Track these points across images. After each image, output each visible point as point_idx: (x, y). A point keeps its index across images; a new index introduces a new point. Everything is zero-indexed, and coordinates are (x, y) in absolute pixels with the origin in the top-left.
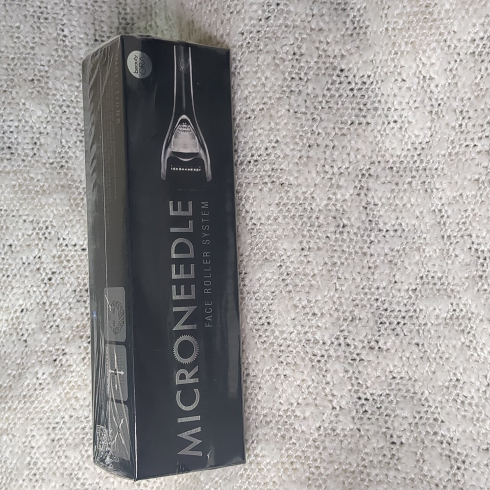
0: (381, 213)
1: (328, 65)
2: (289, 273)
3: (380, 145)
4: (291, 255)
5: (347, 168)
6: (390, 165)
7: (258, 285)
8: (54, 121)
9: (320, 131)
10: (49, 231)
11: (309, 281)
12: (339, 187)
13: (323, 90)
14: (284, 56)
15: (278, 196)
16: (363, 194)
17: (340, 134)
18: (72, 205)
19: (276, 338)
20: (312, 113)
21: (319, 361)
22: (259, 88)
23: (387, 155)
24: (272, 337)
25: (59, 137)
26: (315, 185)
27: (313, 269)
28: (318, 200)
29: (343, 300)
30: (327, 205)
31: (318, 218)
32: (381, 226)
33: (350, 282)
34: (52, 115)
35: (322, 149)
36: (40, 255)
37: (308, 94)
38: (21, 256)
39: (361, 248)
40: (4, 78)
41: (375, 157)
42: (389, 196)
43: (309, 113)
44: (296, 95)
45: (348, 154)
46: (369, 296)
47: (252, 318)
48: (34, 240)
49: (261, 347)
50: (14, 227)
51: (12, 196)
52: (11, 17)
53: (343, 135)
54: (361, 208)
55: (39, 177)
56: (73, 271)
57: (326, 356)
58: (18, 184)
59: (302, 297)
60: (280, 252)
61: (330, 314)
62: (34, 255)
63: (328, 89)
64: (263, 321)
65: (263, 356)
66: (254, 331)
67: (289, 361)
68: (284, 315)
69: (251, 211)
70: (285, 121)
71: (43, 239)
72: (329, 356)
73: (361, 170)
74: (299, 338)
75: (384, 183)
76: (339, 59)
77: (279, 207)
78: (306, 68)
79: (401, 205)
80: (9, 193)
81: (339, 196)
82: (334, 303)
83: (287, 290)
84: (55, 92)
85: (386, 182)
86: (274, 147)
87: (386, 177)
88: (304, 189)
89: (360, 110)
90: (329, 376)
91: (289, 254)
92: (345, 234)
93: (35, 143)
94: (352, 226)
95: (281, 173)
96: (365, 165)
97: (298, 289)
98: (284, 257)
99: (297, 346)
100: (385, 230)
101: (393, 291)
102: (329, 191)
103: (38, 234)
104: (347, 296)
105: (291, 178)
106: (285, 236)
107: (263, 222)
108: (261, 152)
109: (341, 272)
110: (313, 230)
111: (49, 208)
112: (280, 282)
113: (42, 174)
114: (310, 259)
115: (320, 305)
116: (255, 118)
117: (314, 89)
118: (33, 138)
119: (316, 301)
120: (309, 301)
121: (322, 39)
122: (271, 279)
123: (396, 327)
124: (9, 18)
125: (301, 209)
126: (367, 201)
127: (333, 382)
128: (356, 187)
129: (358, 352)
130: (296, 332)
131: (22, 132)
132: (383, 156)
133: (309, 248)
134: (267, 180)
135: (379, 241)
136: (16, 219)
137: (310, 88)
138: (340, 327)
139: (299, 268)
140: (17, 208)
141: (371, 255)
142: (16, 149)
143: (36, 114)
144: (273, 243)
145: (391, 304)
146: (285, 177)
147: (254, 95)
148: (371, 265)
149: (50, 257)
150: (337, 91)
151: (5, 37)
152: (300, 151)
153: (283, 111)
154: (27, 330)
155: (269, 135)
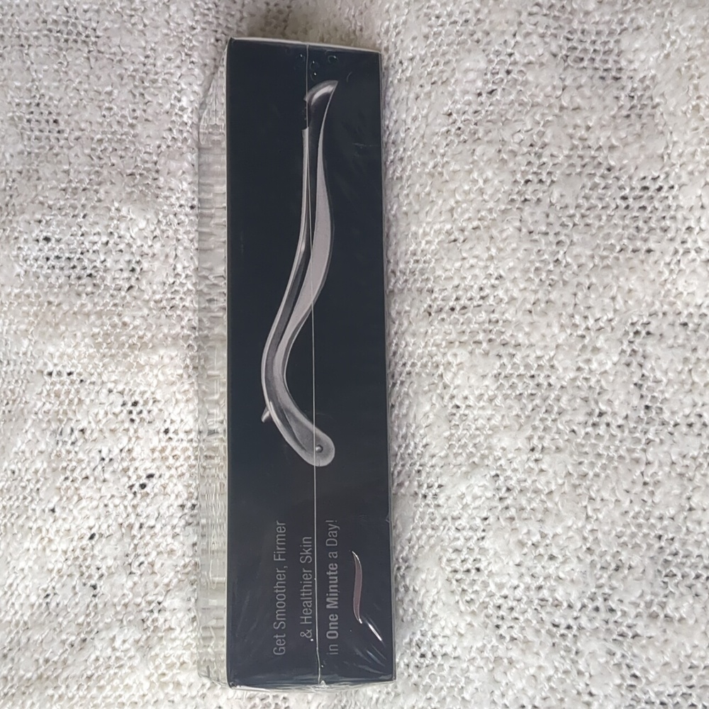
0: (667, 395)
1: (587, 160)
2: (510, 487)
3: (669, 286)
4: (514, 458)
5: (610, 320)
6: (683, 319)
7: (461, 506)
9: (569, 260)
10: (148, 408)
11: (543, 502)
12: (596, 350)
13: (577, 197)
14: (515, 147)
15: (498, 364)
16: (634, 364)
17: (601, 266)
19: (491, 595)
20: (557, 234)
22: (472, 196)
23: (679, 303)
24: (484, 594)
25: (171, 261)
26: (557, 346)
27: (548, 483)
28: (561, 370)
29: (600, 535)
30: (574, 379)
31: (558, 399)
32: (666, 415)
33: (612, 506)
34: (163, 227)
36: (130, 446)
37: (552, 204)
38: (99, 447)
39: (629, 451)
40: (86, 168)
41: (657, 304)
42: (680, 368)
43: (551, 234)
44: (532, 205)
45: (613, 298)
46: (645, 531)
47: (449, 561)
48: (123, 422)
49: (467, 610)
50: (92, 401)
51: (91, 351)
52: (99, 78)
53: (608, 267)
54: (632, 386)
56: (183, 474)
57: (575, 628)
58: (102, 333)
59: (531, 528)
60: (496, 453)
61: (578, 557)
62: (121, 447)
63: (587, 198)
64: (468, 565)
65: (470, 624)
66: (454, 582)
68: (503, 558)
69: (452, 386)
70: (514, 245)
71: (138, 420)
72: (580, 628)
73: (633, 324)
74: (528, 598)
75: (672, 347)
77: (498, 380)
78: (551, 164)
79: (702, 384)
80: (86, 346)
81: (594, 366)
82: (585, 539)
83: (508, 516)
84: (167, 194)
85: (676, 345)
86: (493, 286)
87: (675, 337)
88: (539, 353)
89: (638, 228)
91: (510, 456)
92: (603, 427)
93: (133, 270)
94: (614, 414)
95: (503, 326)
96: (641, 316)
97: (525, 515)
98: (502, 462)
99: (526, 611)
100: (672, 423)
101: (689, 524)
102: (579, 355)
104: (606, 528)
105: (520, 335)
106: (505, 427)
107: (471, 404)
108: (474, 293)
110: (550, 419)
112: (496, 503)
113: (143, 317)
114: (544, 467)
115: (561, 542)
116: (464, 241)
117: (562, 196)
118: (129, 262)
119: (555, 535)
120: (544, 536)
122: (480, 497)
123: (694, 582)
124: (96, 79)
125: (532, 383)
126: (643, 375)
128: (623, 351)
129: (630, 622)
130: (522, 586)
131: (114, 253)
132: (672, 304)
133: (543, 448)
134: (481, 337)
135: (662, 442)
136: (97, 388)
138: (598, 579)
139: (525, 481)
140: (98, 370)
141: (648, 463)
142: (103, 279)
143: (137, 226)
144: (486, 439)
145: (684, 543)
146: (511, 333)
147: (464, 205)
148: (647, 479)
149: (147, 451)
150: (601, 199)
151: (88, 107)
153: (510, 230)
154: (98, 569)
155: (487, 267)
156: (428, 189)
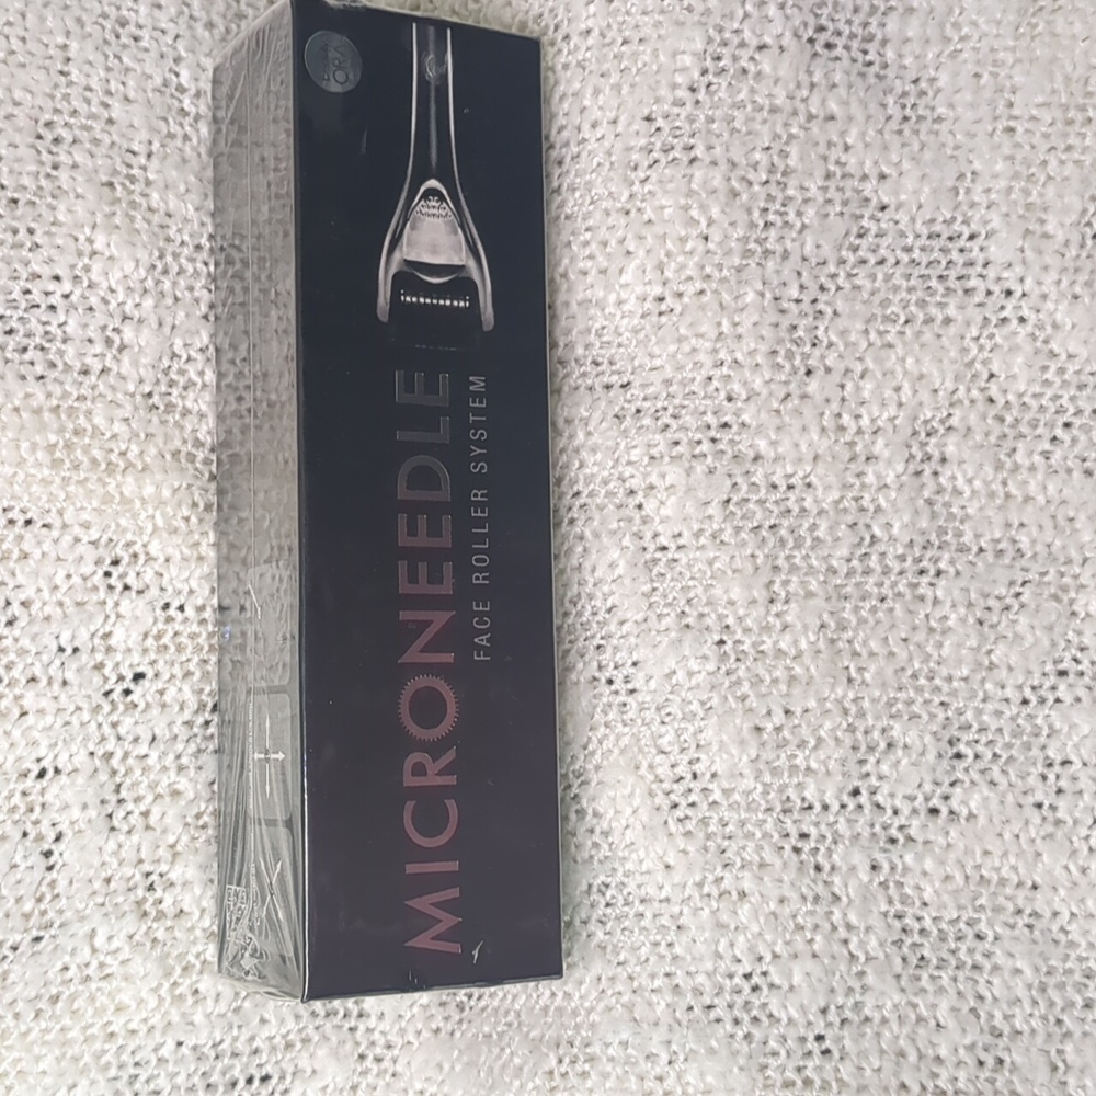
9: (833, 338)
13: (840, 248)
16: (927, 472)
20: (815, 301)
21: (815, 851)
26: (816, 458)
35: (836, 377)
49: (678, 831)
57: (830, 838)
61: (836, 738)
70: (755, 318)
83: (739, 694)
86: (726, 377)
88: (789, 470)
90: (838, 881)
94: (894, 541)
99: (765, 821)
102: (847, 468)
116: (683, 312)
117: (818, 246)
127: (848, 896)
128: (912, 457)
129: (903, 821)
150: (874, 251)
152: (786, 383)
153: (750, 297)
154: (53, 825)
155: (715, 351)
156: (620, 233)
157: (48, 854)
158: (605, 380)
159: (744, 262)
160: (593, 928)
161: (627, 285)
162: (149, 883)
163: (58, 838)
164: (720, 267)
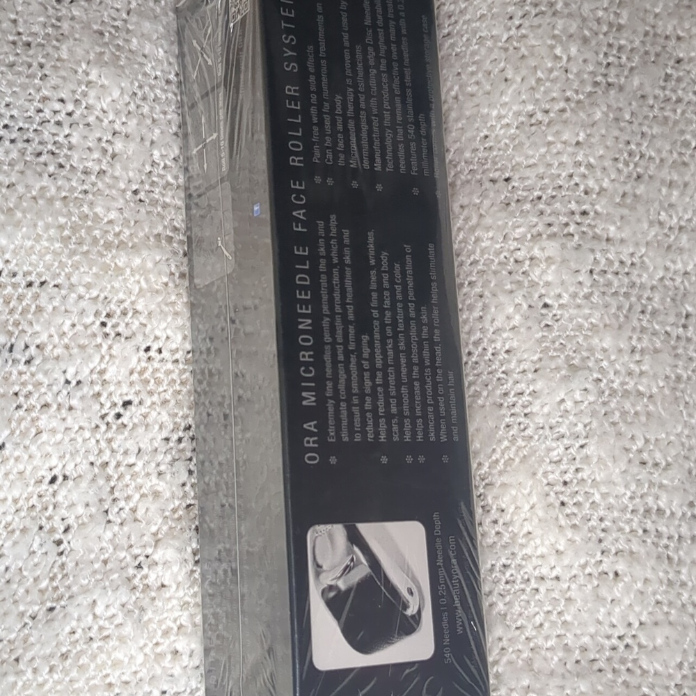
8: (140, 112)
18: (172, 274)
21: (667, 547)
55: (113, 215)
67: (621, 547)
76: (674, 41)
90: (684, 571)
103: (104, 324)
109: (689, 392)
111: (133, 275)
121: (648, 7)
137: (636, 82)
152: (624, 184)
157: (59, 543)
158: (491, 175)
159: (593, 90)
160: (494, 599)
161: (506, 104)
162: (137, 563)
163: (67, 530)
164: (577, 92)
